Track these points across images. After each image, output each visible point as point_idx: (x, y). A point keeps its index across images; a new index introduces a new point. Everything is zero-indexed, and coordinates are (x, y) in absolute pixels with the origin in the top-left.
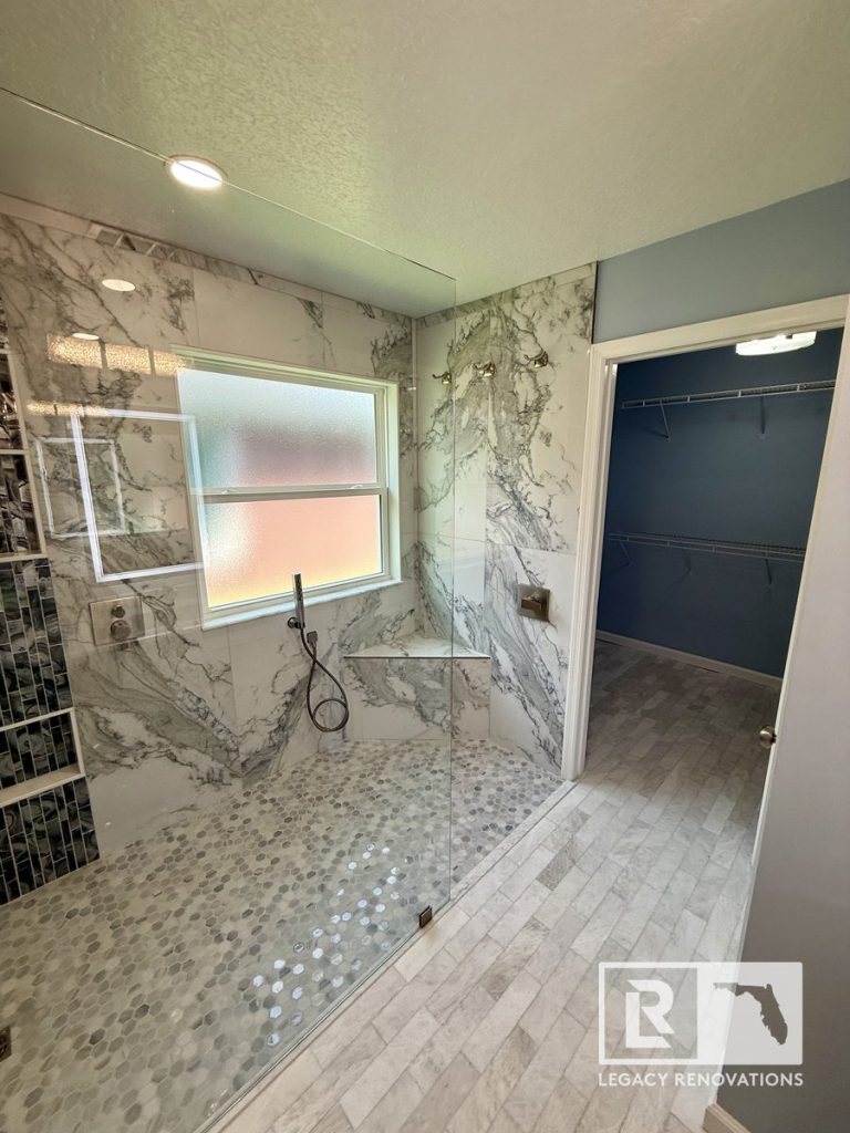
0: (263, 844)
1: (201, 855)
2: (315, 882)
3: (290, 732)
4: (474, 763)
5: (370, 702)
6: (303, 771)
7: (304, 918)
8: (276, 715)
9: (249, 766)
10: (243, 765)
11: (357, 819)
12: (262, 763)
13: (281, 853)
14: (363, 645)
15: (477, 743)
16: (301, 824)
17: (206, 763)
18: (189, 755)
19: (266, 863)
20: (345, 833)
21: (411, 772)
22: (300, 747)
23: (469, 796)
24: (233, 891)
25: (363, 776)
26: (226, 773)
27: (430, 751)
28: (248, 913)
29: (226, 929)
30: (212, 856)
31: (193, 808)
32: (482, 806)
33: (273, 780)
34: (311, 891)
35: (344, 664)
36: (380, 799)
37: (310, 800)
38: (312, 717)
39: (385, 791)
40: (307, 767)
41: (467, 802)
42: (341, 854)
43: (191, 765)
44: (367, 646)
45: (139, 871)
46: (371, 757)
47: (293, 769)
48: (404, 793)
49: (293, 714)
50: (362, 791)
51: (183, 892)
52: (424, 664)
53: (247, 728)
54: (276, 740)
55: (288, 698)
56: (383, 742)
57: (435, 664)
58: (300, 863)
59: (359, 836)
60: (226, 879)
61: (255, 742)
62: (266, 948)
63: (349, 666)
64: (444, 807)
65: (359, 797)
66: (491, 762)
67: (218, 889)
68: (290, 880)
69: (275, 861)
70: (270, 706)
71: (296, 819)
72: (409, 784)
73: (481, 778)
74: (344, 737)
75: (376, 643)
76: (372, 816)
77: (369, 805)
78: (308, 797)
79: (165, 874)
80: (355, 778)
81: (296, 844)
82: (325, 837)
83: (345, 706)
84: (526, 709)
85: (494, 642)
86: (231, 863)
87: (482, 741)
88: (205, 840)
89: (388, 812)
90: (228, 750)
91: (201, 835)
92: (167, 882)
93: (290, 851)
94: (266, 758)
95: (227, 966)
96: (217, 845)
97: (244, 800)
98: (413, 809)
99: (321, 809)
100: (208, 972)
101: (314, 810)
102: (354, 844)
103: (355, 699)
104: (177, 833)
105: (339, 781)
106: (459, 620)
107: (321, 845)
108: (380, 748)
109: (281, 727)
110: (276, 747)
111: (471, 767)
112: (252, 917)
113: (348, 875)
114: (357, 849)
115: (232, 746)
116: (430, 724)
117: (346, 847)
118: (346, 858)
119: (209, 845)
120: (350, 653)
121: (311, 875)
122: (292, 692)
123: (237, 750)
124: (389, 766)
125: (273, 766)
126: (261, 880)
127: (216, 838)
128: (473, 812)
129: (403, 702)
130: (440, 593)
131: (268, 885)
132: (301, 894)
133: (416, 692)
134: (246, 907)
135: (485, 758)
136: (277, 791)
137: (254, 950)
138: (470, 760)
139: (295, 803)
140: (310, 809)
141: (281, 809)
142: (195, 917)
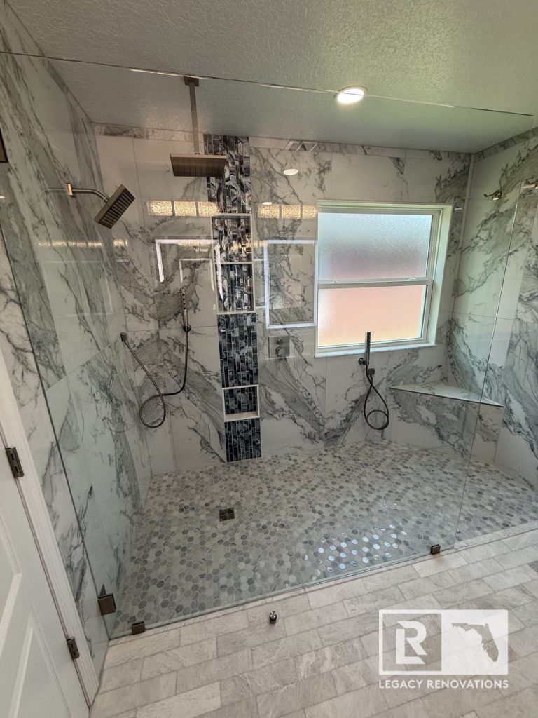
0: (335, 477)
1: (304, 471)
2: (364, 505)
3: (352, 424)
4: (478, 476)
5: (403, 419)
6: (357, 448)
7: (358, 520)
8: (345, 413)
9: (329, 437)
10: (326, 434)
11: (389, 482)
12: (335, 437)
13: (344, 484)
14: (402, 383)
15: (482, 465)
16: (356, 474)
17: (309, 428)
18: (302, 421)
19: (336, 486)
20: (382, 487)
21: (428, 467)
22: (355, 435)
23: (472, 495)
24: (320, 493)
25: (394, 461)
26: (317, 436)
27: (443, 460)
28: (328, 506)
29: (318, 508)
30: (309, 473)
31: (300, 448)
32: (483, 504)
33: (340, 447)
34: (362, 509)
35: (389, 392)
36: (405, 477)
37: (361, 464)
38: (366, 419)
39: (408, 473)
40: (359, 446)
41: (470, 498)
42: (379, 497)
43: (302, 426)
44: (405, 384)
45: (277, 468)
46: (400, 452)
47: (351, 445)
48: (423, 478)
49: (355, 414)
50: (393, 469)
51: (297, 485)
52: (446, 401)
53: (330, 415)
54: (344, 426)
55: (353, 404)
56: (408, 445)
57: (454, 403)
58: (355, 493)
59: (390, 491)
60: (316, 486)
61: (333, 424)
62: (338, 525)
63: (392, 394)
64: (451, 495)
65: (392, 471)
66: (492, 479)
67: (313, 489)
68: (350, 499)
69: (342, 487)
70: (343, 406)
71: (353, 471)
72: (426, 474)
73: (483, 487)
74: (382, 436)
75: (411, 383)
76: (399, 484)
77: (397, 478)
78: (359, 462)
79: (288, 474)
80: (389, 461)
81: (353, 483)
82: (370, 486)
83: (388, 417)
84: (533, 449)
85: (509, 397)
86: (319, 480)
87: (486, 465)
88: (306, 465)
89: (411, 485)
90: (319, 424)
91: (304, 462)
92: (289, 477)
93: (350, 485)
94: (337, 434)
95: (318, 525)
96: (312, 469)
97: (324, 453)
98: (428, 489)
99: (368, 470)
100: (309, 523)
101: (363, 469)
102: (387, 495)
103: (394, 415)
104: (293, 457)
105: (379, 459)
106: (480, 377)
107: (368, 488)
108: (406, 448)
109: (347, 420)
110: (343, 430)
111: (476, 478)
112: (330, 508)
113: (383, 509)
114: (389, 498)
115: (321, 422)
116: (445, 442)
117: (382, 494)
118: (382, 500)
119: (308, 468)
120: (393, 385)
121: (361, 501)
122: (356, 401)
123: (323, 426)
124: (412, 460)
125: (341, 440)
126: (335, 493)
127: (311, 466)
128: (475, 506)
129: (426, 424)
130: (465, 355)
131: (338, 497)
132: (355, 508)
133: (437, 419)
134: (327, 503)
135: (487, 475)
136: (341, 453)
137: (332, 524)
138: (475, 474)
139: (352, 462)
140: (361, 468)
141: (345, 463)
142: (303, 497)
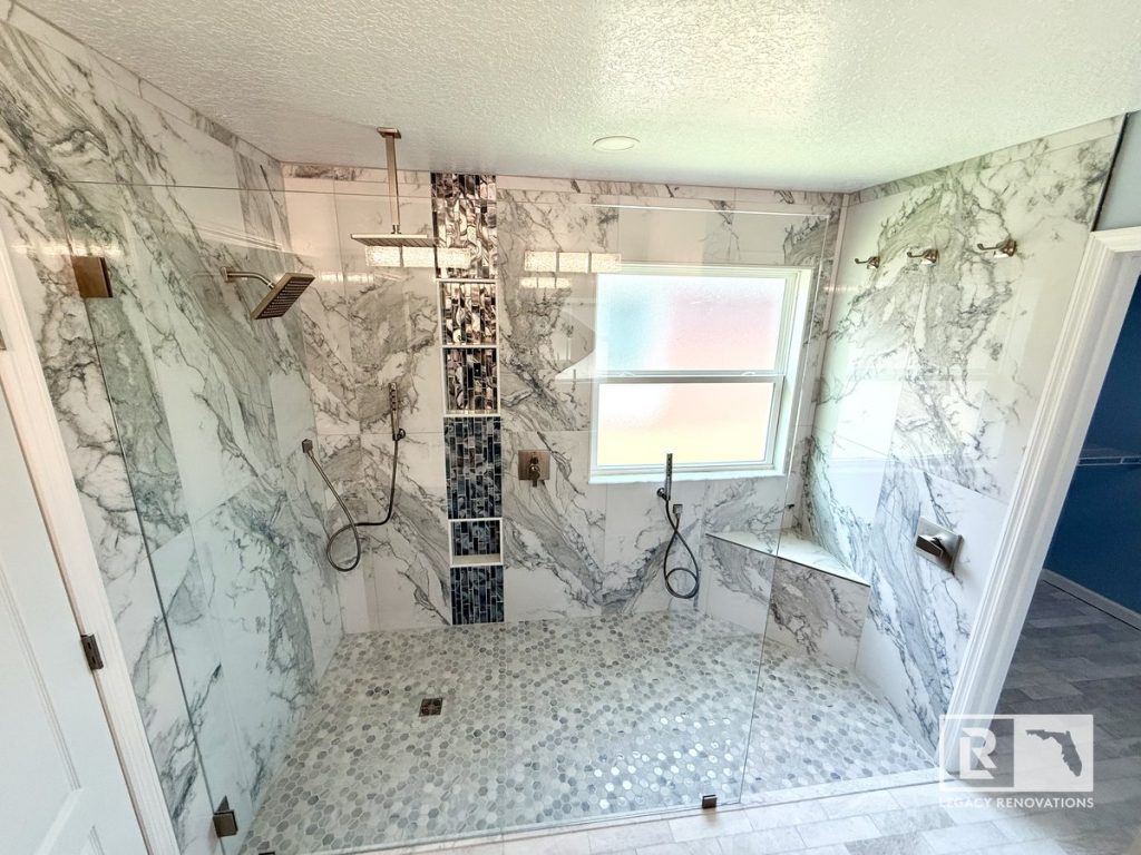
0: (603, 665)
1: (561, 651)
2: (632, 717)
3: (646, 584)
4: (823, 690)
5: (724, 583)
6: (650, 621)
7: (614, 739)
8: (635, 567)
9: (609, 600)
10: (604, 596)
11: (682, 684)
12: (619, 601)
13: (613, 679)
14: (728, 528)
15: (837, 671)
16: (636, 665)
17: (577, 585)
18: (567, 574)
19: (600, 681)
20: (668, 691)
21: (748, 666)
22: (651, 600)
23: (802, 720)
24: (573, 690)
25: (700, 649)
26: (591, 599)
27: (778, 655)
28: (578, 711)
29: (562, 713)
30: (567, 656)
31: (564, 613)
32: (813, 737)
33: (626, 618)
34: (626, 722)
35: (705, 540)
36: (708, 677)
37: (649, 649)
38: (666, 578)
39: (716, 672)
40: (655, 619)
41: (797, 725)
42: (658, 706)
43: (567, 582)
44: (732, 530)
45: (522, 642)
46: (714, 635)
47: (644, 616)
48: (734, 683)
49: (652, 569)
50: (695, 662)
51: (543, 671)
52: (787, 566)
53: (612, 569)
54: (633, 586)
55: (649, 555)
56: (731, 626)
57: (799, 570)
58: (625, 695)
59: (679, 699)
60: (571, 677)
61: (616, 582)
62: (582, 744)
63: (710, 544)
64: (768, 716)
65: (691, 666)
66: (844, 698)
67: (565, 682)
68: (614, 705)
69: (607, 683)
70: (633, 557)
71: (633, 658)
72: (742, 677)
73: (825, 709)
74: (695, 605)
75: (742, 530)
76: (696, 688)
77: (696, 677)
78: (647, 645)
79: (536, 653)
80: (693, 648)
81: (626, 679)
82: (650, 686)
83: (697, 579)
84: (904, 661)
85: (879, 571)
86: (578, 668)
87: (843, 672)
88: (566, 642)
89: (712, 693)
90: (594, 581)
91: (565, 636)
92: (535, 659)
93: (621, 681)
94: (622, 598)
95: (555, 740)
96: (573, 649)
97: (599, 624)
98: (736, 701)
99: (655, 660)
100: (542, 735)
101: (649, 658)
102: (672, 704)
103: (710, 576)
104: (551, 627)
105: (678, 643)
106: (842, 534)
107: (645, 690)
108: (727, 630)
109: (639, 578)
110: (632, 592)
111: (818, 692)
112: (580, 715)
113: (658, 727)
114: (673, 709)
115: (597, 578)
116: (784, 627)
117: (664, 703)
118: (661, 712)
119: (567, 647)
120: (715, 532)
121: (630, 709)
122: (653, 551)
123: (601, 583)
124: (728, 651)
125: (627, 607)
126: (595, 692)
127: (573, 644)
128: (800, 739)
129: (758, 596)
130: (825, 497)
131: (597, 698)
132: (617, 719)
133: (773, 591)
134: (579, 706)
135: (839, 691)
136: (625, 628)
137: (574, 740)
138: (819, 685)
139: (635, 644)
140: (647, 656)
141: (624, 645)
142: (546, 693)
